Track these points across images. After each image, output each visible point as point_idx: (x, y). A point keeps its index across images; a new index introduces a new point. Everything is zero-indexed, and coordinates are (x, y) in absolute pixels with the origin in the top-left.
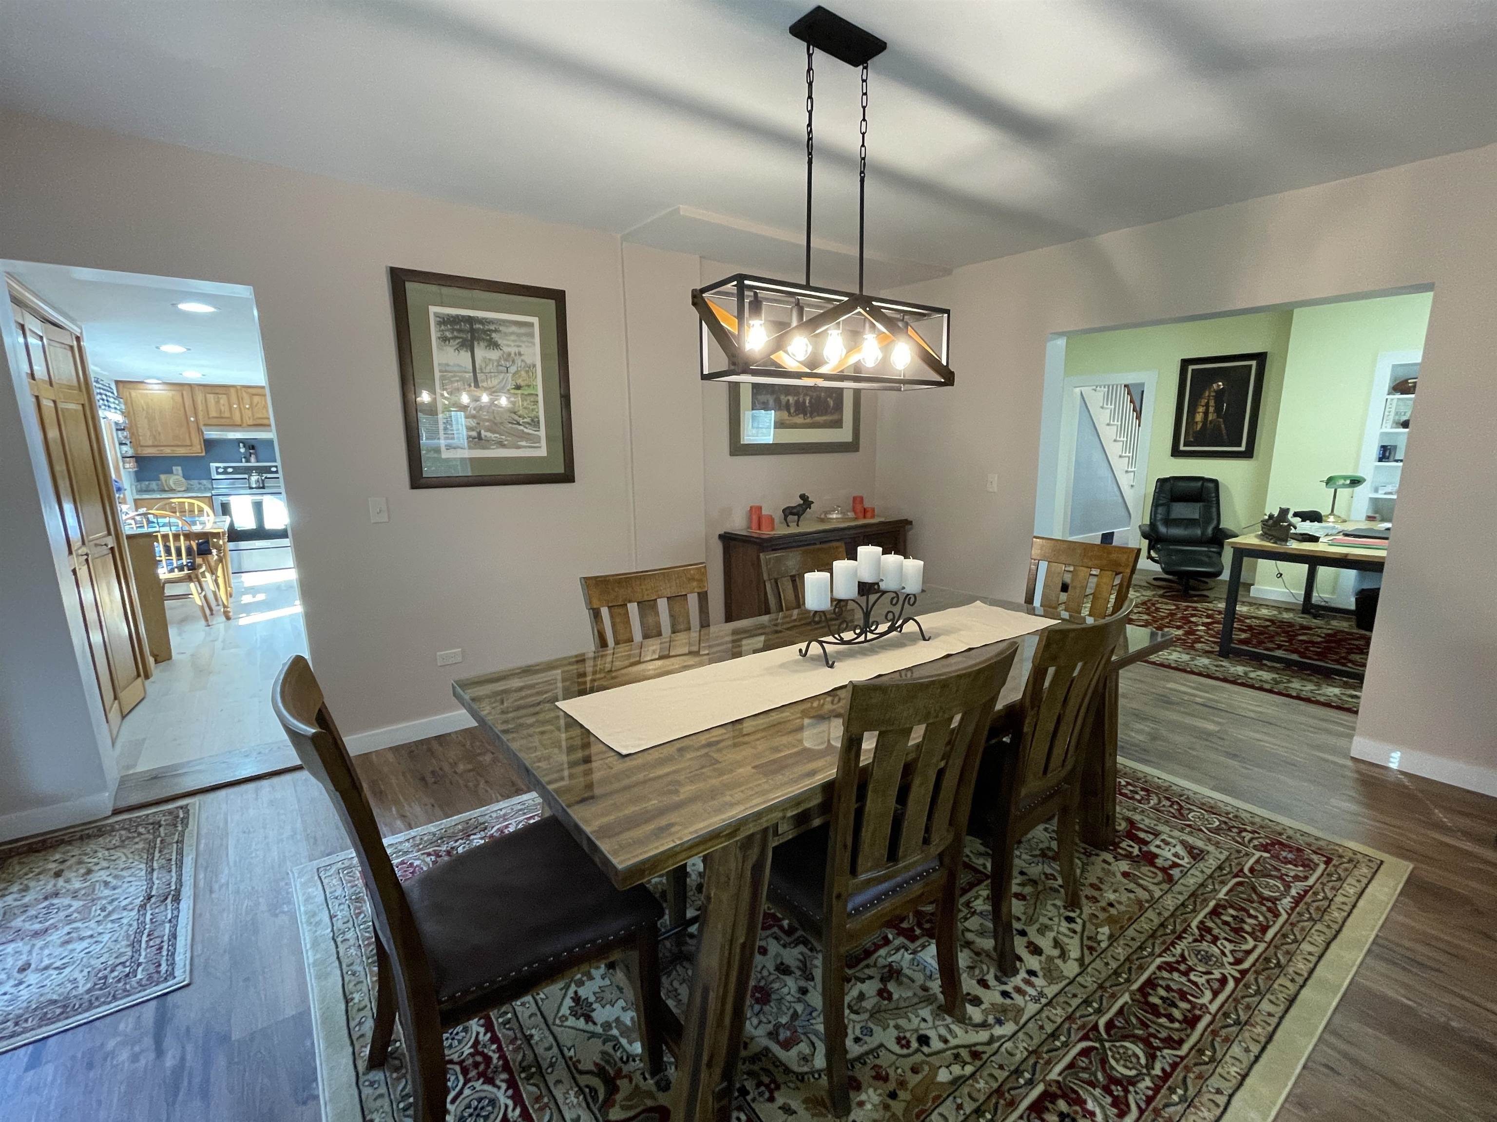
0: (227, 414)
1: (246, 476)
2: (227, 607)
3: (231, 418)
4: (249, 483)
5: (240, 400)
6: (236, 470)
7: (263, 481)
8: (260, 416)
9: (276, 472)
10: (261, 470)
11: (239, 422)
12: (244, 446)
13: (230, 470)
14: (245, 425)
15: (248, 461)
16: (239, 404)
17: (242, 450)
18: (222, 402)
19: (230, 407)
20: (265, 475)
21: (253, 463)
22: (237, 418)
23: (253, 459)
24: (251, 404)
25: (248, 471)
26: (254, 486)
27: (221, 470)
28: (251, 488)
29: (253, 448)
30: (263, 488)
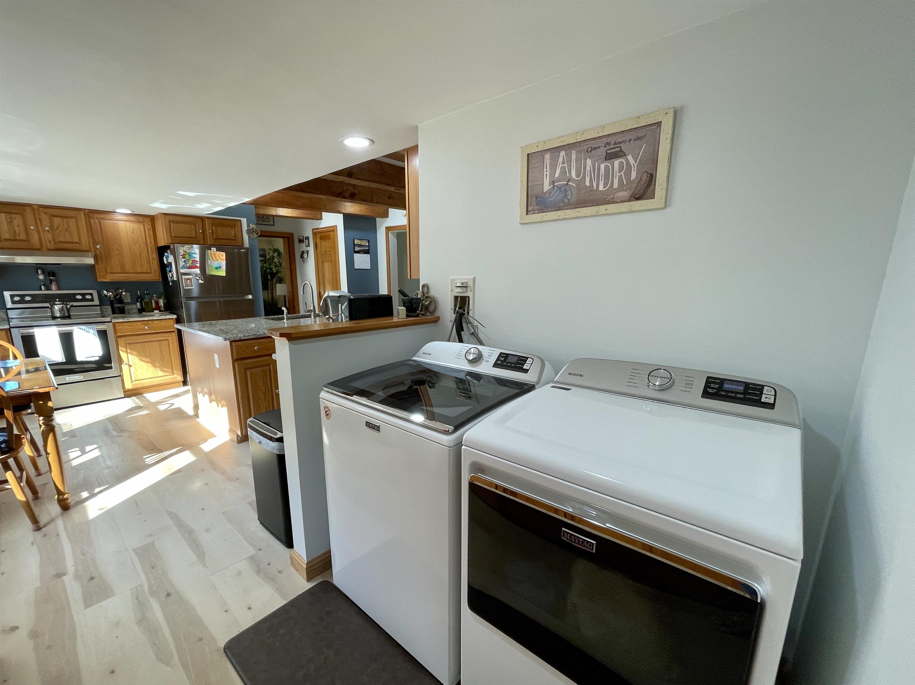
0: (23, 236)
1: (47, 305)
2: (64, 494)
3: (27, 240)
4: (52, 312)
5: (37, 222)
6: (35, 299)
7: (68, 310)
8: (62, 239)
9: (92, 300)
10: (64, 299)
11: (38, 247)
12: (43, 273)
13: (28, 298)
14: (44, 249)
15: (48, 288)
16: (37, 226)
17: (41, 277)
18: (16, 222)
19: (26, 230)
20: (71, 303)
21: (54, 291)
22: (35, 240)
23: (54, 287)
24: (51, 227)
25: (51, 299)
26: (58, 315)
27: (17, 299)
28: (54, 318)
29: (54, 274)
30: (69, 317)
